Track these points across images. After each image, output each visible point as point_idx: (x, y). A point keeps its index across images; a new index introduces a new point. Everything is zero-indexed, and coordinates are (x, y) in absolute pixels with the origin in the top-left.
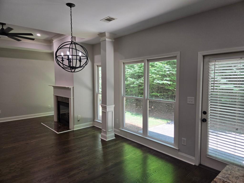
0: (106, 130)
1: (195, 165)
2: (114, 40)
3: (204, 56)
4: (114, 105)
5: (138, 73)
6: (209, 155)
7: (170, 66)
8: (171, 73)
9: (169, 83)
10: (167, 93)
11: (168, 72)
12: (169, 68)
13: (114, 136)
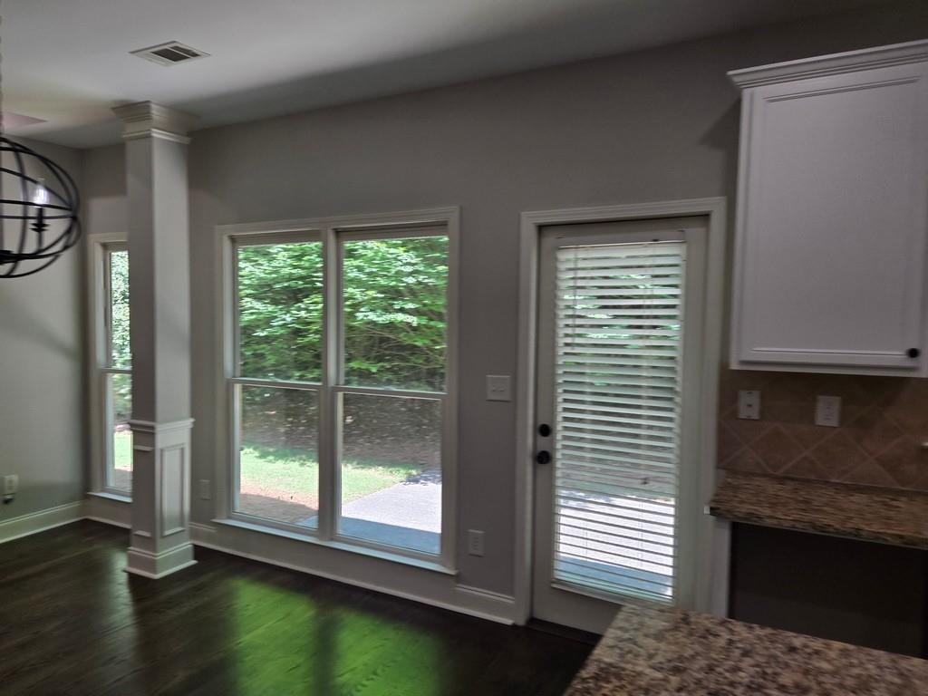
0: (153, 530)
1: (514, 626)
2: (186, 140)
3: (541, 228)
4: (192, 420)
5: (290, 278)
6: (560, 582)
7: (417, 257)
8: (420, 283)
9: (414, 320)
10: (403, 359)
11: (411, 280)
12: (413, 261)
13: (191, 554)
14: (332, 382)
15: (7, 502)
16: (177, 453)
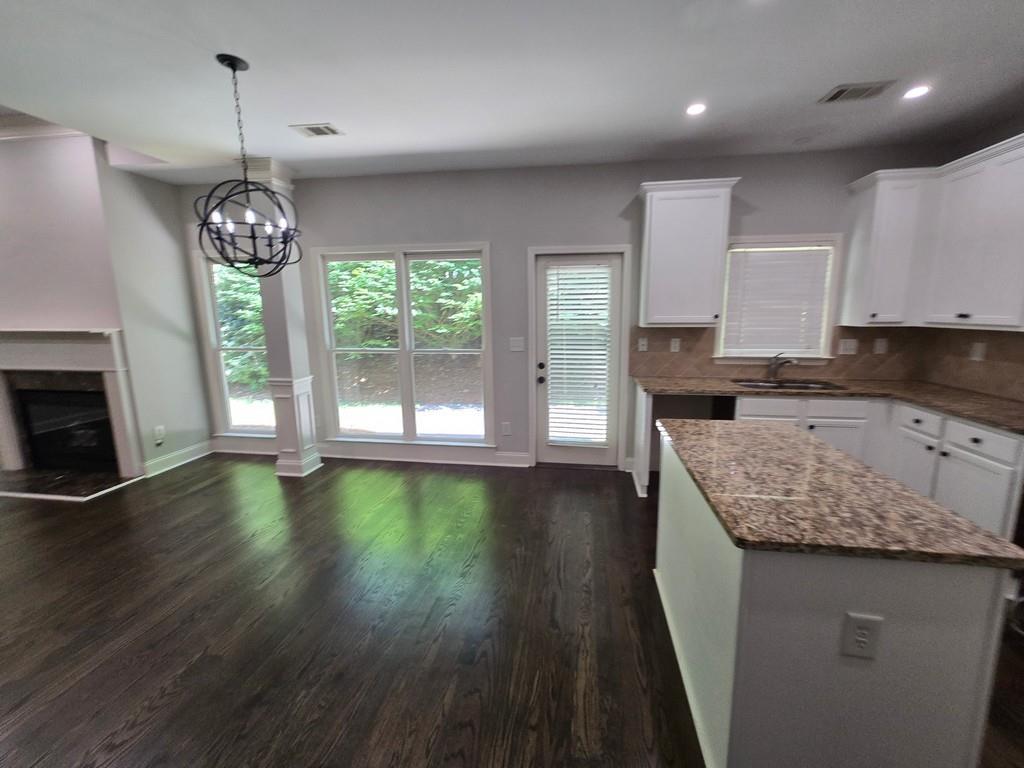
0: (297, 448)
1: (529, 468)
2: (292, 187)
4: (311, 377)
6: (552, 441)
13: (319, 460)
14: (408, 349)
15: (159, 445)
16: (305, 396)
